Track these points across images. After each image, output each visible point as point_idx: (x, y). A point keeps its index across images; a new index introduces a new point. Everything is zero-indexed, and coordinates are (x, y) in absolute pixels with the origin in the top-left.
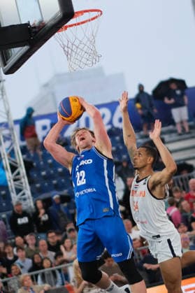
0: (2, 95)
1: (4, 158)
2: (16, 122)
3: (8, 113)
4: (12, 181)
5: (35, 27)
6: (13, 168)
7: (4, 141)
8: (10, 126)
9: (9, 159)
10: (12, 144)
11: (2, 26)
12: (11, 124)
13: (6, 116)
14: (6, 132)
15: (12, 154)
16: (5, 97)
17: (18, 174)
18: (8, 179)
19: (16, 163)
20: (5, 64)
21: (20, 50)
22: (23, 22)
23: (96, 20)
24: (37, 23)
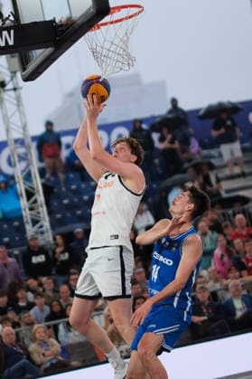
0: (18, 105)
1: (19, 182)
2: (34, 138)
3: (24, 127)
4: (27, 210)
5: (61, 25)
6: (30, 195)
7: (19, 161)
8: (26, 143)
9: (24, 183)
10: (28, 165)
11: (22, 22)
12: (28, 140)
13: (22, 131)
14: (22, 151)
15: (28, 177)
16: (21, 108)
17: (35, 201)
18: (23, 207)
19: (33, 189)
20: (24, 69)
21: (43, 52)
22: (48, 19)
23: (134, 18)
24: (64, 20)
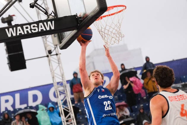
0: (59, 63)
1: (60, 106)
2: (68, 81)
3: (63, 76)
4: (65, 122)
5: (80, 18)
6: (66, 113)
7: (60, 94)
8: (64, 85)
9: (63, 107)
10: (65, 97)
11: (59, 17)
12: (65, 83)
13: (61, 78)
14: (61, 88)
15: (65, 103)
16: (60, 65)
17: (70, 117)
18: (63, 120)
19: (68, 110)
20: (61, 43)
21: (71, 33)
22: (73, 14)
24: (82, 15)
